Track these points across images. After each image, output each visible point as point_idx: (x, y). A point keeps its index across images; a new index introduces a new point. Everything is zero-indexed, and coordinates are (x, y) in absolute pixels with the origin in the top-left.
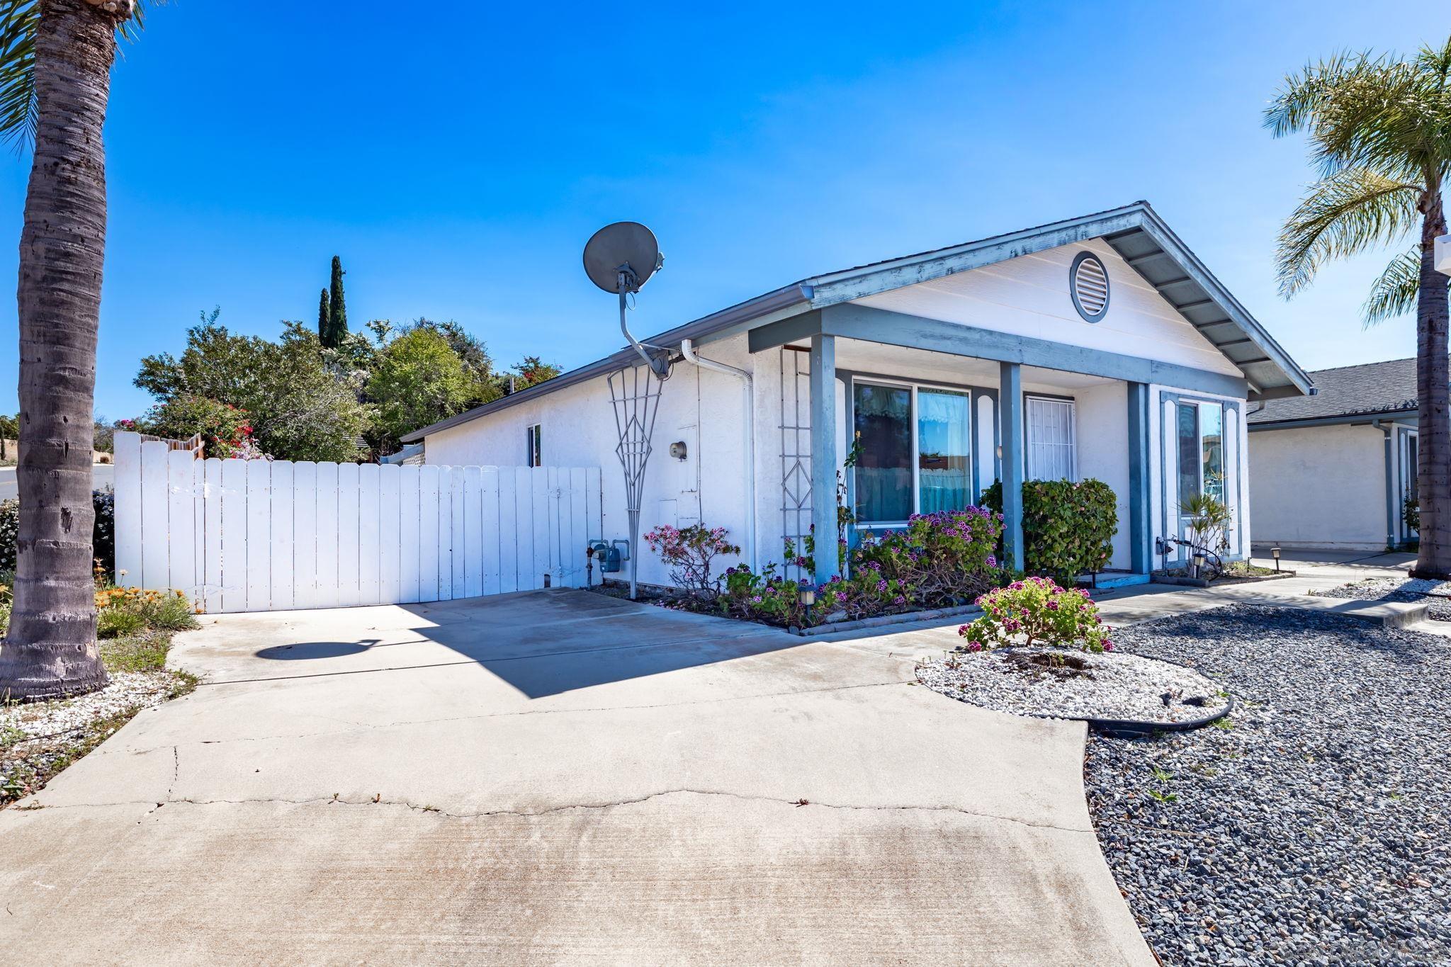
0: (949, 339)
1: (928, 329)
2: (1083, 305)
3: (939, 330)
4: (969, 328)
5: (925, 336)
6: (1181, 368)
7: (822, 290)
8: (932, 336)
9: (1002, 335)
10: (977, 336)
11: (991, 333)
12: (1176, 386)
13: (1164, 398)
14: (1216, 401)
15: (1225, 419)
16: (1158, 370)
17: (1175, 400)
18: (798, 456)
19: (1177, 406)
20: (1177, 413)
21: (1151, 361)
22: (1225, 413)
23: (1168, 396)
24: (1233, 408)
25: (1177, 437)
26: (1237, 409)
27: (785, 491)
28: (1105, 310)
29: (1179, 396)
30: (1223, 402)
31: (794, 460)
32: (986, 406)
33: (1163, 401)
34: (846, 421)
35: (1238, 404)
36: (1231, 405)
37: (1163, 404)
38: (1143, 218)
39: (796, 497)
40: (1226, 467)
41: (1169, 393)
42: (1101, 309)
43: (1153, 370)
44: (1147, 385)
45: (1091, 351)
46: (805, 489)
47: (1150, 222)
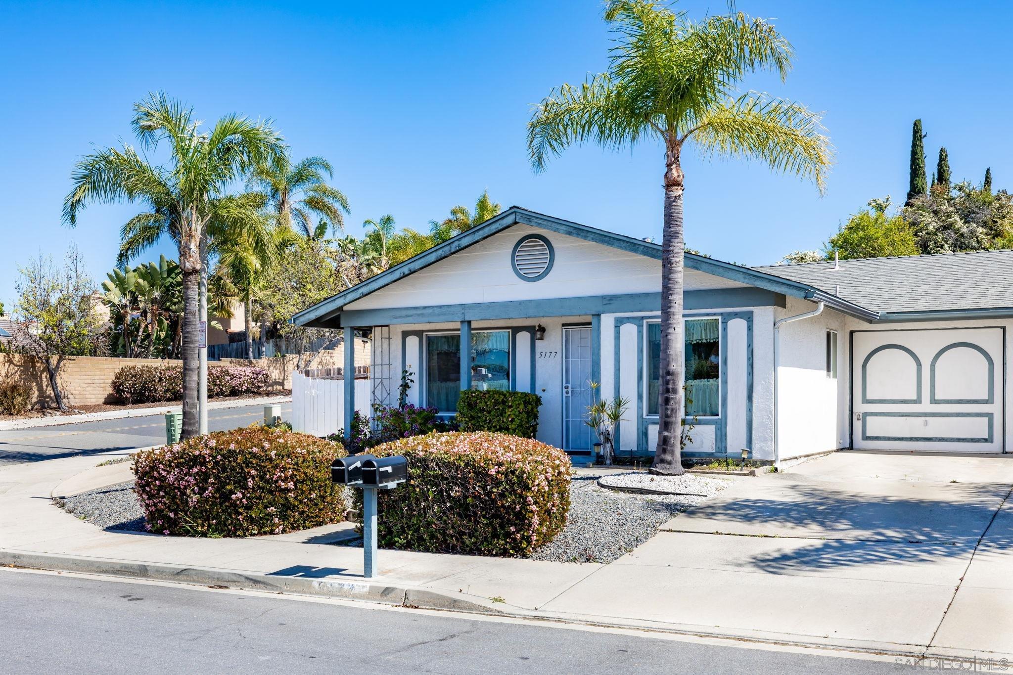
0: (412, 316)
1: (398, 313)
2: (522, 272)
3: (404, 313)
4: (425, 308)
5: (396, 318)
6: (647, 295)
7: (300, 318)
8: (400, 317)
10: (431, 311)
11: (441, 307)
12: (640, 311)
13: (619, 322)
14: (708, 315)
15: (725, 329)
16: (611, 302)
17: (638, 322)
18: (382, 378)
19: (640, 326)
20: (640, 332)
21: (603, 297)
22: (725, 324)
23: (626, 320)
24: (741, 318)
25: (640, 351)
26: (749, 318)
27: (374, 396)
28: (548, 270)
29: (643, 318)
30: (721, 314)
31: (380, 380)
32: (524, 339)
33: (618, 325)
34: (419, 358)
35: (752, 313)
36: (736, 315)
37: (617, 328)
38: (517, 216)
39: (380, 398)
40: (725, 374)
41: (628, 318)
42: (542, 271)
43: (605, 303)
44: (598, 315)
45: (530, 301)
46: (385, 395)
47: (525, 216)
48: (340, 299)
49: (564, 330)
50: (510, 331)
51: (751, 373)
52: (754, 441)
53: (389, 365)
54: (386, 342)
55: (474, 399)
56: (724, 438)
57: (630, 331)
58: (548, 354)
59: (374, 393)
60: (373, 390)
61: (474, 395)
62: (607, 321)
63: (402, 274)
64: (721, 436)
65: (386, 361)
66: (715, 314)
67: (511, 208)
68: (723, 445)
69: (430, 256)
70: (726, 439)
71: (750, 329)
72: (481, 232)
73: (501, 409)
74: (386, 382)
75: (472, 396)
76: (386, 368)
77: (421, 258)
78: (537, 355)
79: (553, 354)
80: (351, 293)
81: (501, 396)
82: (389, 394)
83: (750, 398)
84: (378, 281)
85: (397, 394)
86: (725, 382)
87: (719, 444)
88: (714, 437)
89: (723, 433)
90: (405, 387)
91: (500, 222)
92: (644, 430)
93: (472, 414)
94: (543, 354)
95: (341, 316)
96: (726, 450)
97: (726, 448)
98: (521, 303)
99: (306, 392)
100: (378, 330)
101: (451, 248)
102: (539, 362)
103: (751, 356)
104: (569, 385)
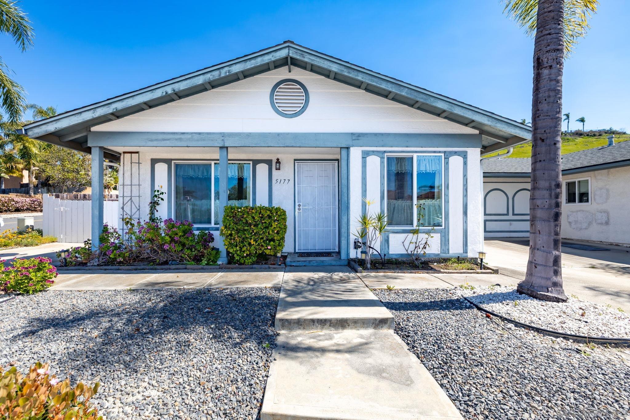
1: (154, 137)
2: (280, 109)
3: (161, 137)
5: (152, 140)
6: (388, 135)
8: (156, 140)
9: (208, 134)
10: (189, 136)
11: (200, 134)
12: (383, 146)
13: (365, 155)
14: (435, 152)
15: (447, 163)
16: (359, 138)
17: (381, 155)
18: (131, 196)
19: (382, 158)
20: (382, 163)
21: (352, 134)
22: (447, 159)
23: (371, 153)
24: (459, 155)
25: (382, 177)
26: (465, 156)
27: (123, 211)
28: (303, 109)
29: (385, 152)
30: (445, 152)
31: (130, 198)
32: (262, 169)
33: (365, 156)
34: (168, 181)
35: (466, 152)
36: (456, 153)
37: (364, 158)
38: (291, 51)
39: (129, 213)
40: (447, 195)
41: (373, 151)
42: (299, 109)
43: (354, 138)
44: (348, 148)
45: (288, 134)
46: (134, 210)
47: (299, 52)
48: (87, 113)
49: (296, 164)
50: (251, 162)
51: (465, 196)
52: (469, 244)
53: (139, 185)
54: (135, 167)
55: (240, 214)
56: (447, 243)
57: (374, 162)
58: (283, 181)
59: (123, 208)
60: (122, 206)
61: (240, 210)
62: (356, 153)
63: (164, 94)
64: (445, 241)
65: (135, 181)
66: (440, 152)
67: (285, 42)
68: (447, 248)
69: (197, 78)
70: (449, 243)
71: (465, 163)
72: (253, 61)
73: (267, 222)
74: (135, 200)
75: (238, 212)
76: (135, 189)
77: (186, 79)
78: (274, 181)
79: (287, 181)
80: (102, 108)
81: (267, 211)
82: (139, 210)
83: (465, 213)
84: (135, 97)
85: (146, 209)
86: (447, 202)
87: (443, 247)
88: (439, 242)
89: (447, 239)
90: (154, 204)
91: (273, 54)
92: (386, 238)
93: (239, 227)
94: (279, 181)
95: (88, 136)
96: (449, 251)
97: (448, 250)
98: (278, 134)
99: (55, 209)
100: (128, 156)
101: (220, 73)
102: (275, 187)
103: (466, 183)
104: (301, 204)
